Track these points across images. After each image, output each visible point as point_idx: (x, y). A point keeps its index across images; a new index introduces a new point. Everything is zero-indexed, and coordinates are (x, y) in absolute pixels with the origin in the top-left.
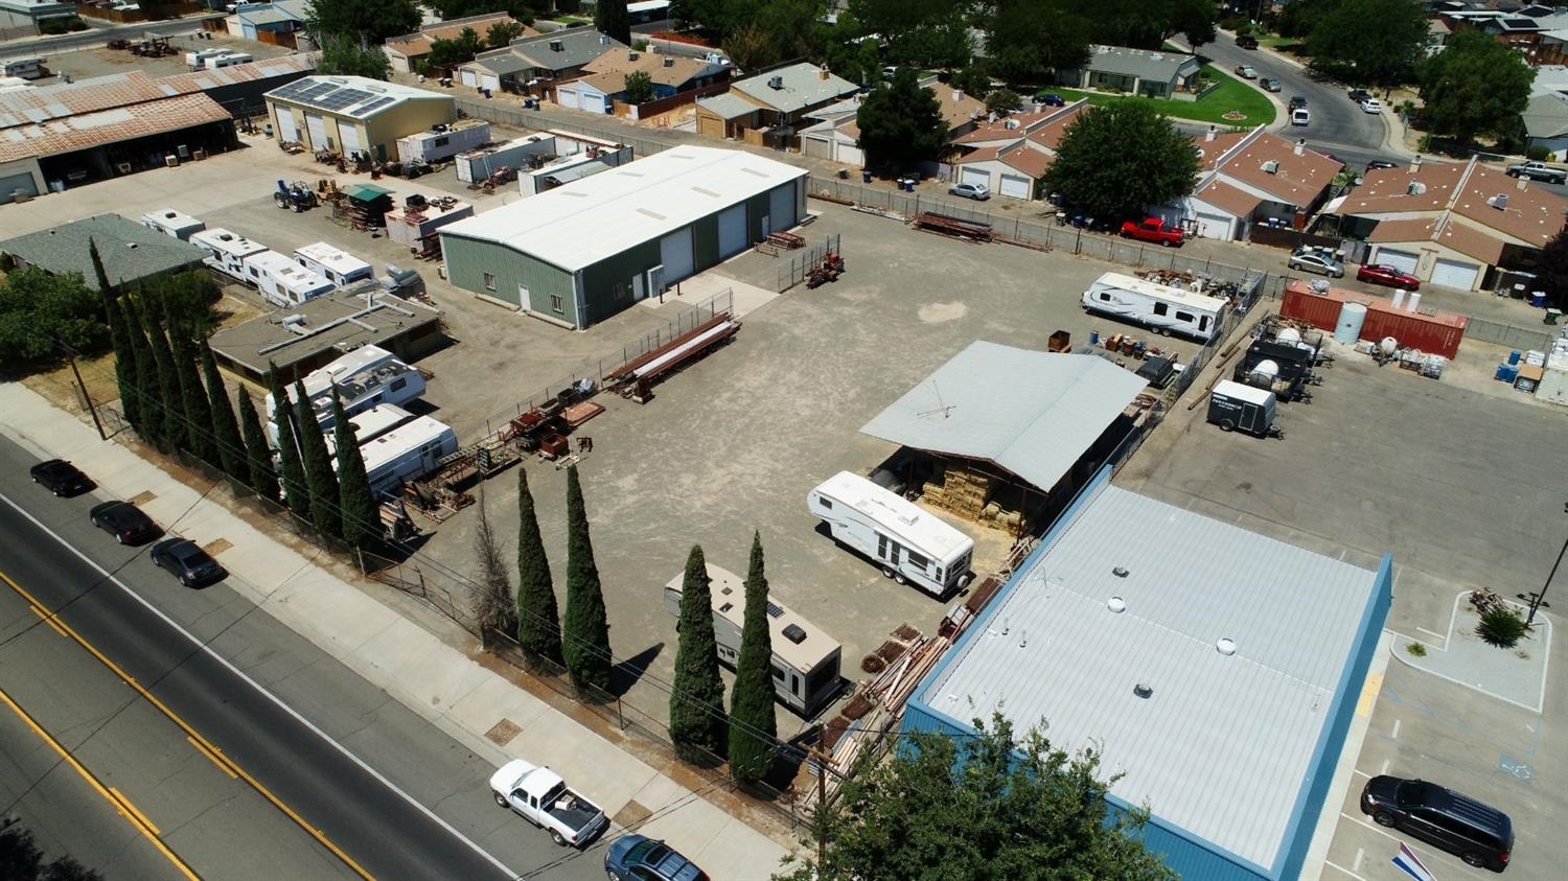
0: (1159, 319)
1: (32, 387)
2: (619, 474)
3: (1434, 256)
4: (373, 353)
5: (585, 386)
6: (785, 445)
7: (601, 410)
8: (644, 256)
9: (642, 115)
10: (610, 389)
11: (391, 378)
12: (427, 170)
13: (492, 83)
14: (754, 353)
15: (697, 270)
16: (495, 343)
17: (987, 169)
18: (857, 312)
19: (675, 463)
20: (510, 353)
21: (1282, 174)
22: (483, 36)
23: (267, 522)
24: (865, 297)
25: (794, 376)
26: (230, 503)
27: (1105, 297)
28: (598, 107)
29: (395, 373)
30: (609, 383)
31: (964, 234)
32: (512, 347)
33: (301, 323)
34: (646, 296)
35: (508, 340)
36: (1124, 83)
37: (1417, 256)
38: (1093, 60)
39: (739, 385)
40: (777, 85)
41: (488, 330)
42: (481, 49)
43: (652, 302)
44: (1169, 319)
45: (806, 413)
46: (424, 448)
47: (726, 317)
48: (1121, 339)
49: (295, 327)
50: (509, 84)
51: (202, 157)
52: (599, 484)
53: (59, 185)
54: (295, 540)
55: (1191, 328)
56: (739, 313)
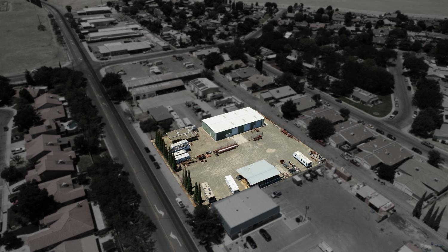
2: (208, 167)
4: (186, 141)
5: (210, 152)
7: (211, 156)
8: (229, 131)
10: (214, 153)
11: (185, 146)
12: (210, 101)
14: (237, 152)
15: (238, 133)
16: (203, 141)
17: (301, 121)
18: (257, 147)
19: (215, 167)
21: (355, 136)
24: (261, 145)
25: (240, 157)
27: (295, 155)
28: (246, 89)
31: (287, 135)
37: (361, 160)
39: (231, 156)
40: (278, 92)
41: (204, 138)
42: (233, 69)
43: (228, 138)
44: (302, 162)
45: (237, 164)
46: (186, 157)
47: (236, 144)
48: (292, 164)
49: (178, 134)
50: (233, 80)
51: (179, 91)
53: (158, 95)
55: (305, 164)
56: (239, 143)
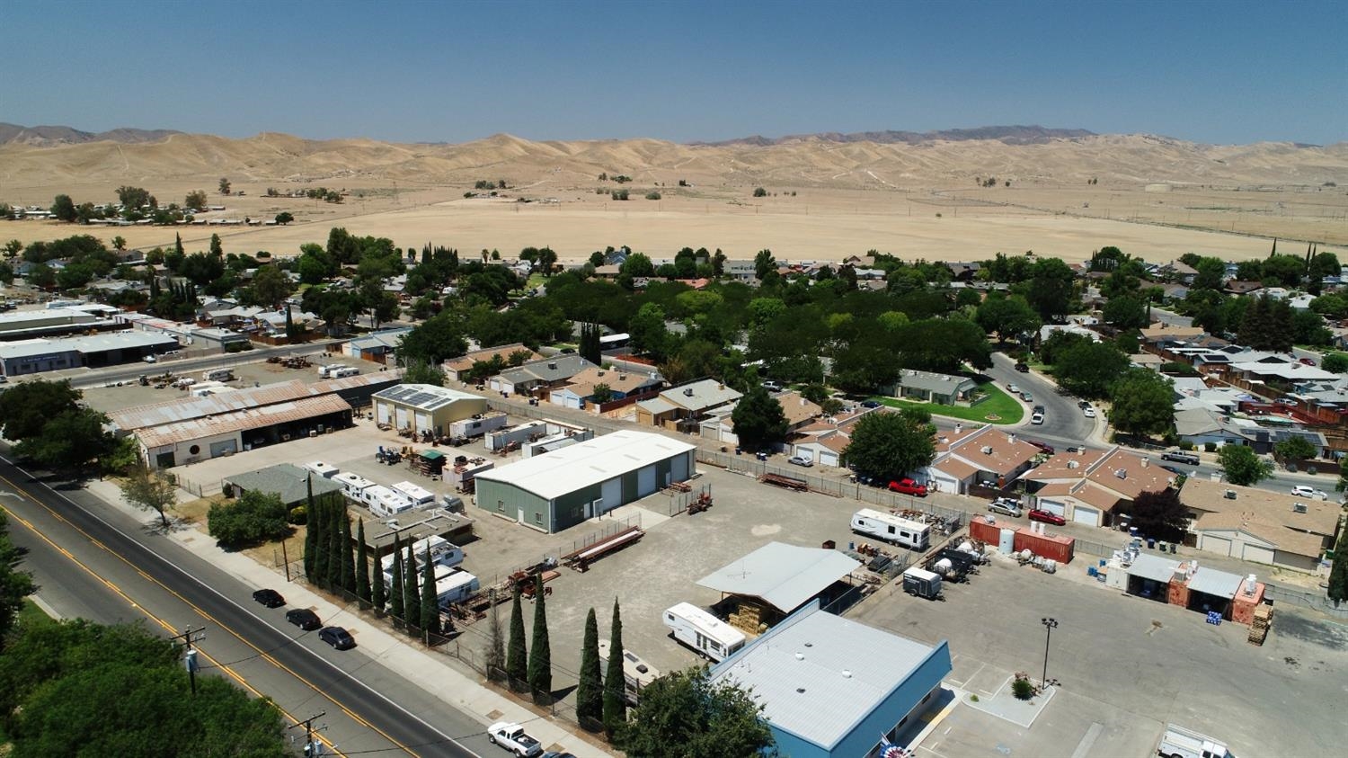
0: (891, 536)
1: (247, 555)
2: (565, 606)
3: (1073, 505)
4: (436, 540)
5: (551, 561)
6: (659, 595)
7: (559, 575)
8: (593, 492)
9: (603, 410)
10: (565, 564)
11: (446, 552)
12: (466, 442)
13: (509, 389)
14: (650, 549)
15: (623, 504)
16: (502, 540)
17: (811, 448)
18: (715, 528)
19: (597, 602)
20: (509, 545)
21: (995, 454)
22: (506, 358)
23: (377, 622)
24: (721, 520)
25: (671, 561)
26: (357, 613)
27: (861, 523)
28: (575, 405)
29: (448, 549)
30: (565, 561)
31: (791, 486)
32: (510, 542)
33: (396, 523)
34: (592, 516)
35: (510, 538)
36: (923, 395)
37: (1063, 505)
38: (903, 380)
39: (638, 565)
40: (689, 394)
41: (499, 533)
42: (504, 367)
43: (595, 520)
44: (897, 536)
45: (674, 580)
46: (462, 587)
47: (635, 528)
48: (866, 546)
49: (393, 526)
50: (520, 389)
51: (331, 432)
52: (553, 611)
53: (249, 446)
54: (392, 631)
55: (909, 541)
56: (644, 527)
